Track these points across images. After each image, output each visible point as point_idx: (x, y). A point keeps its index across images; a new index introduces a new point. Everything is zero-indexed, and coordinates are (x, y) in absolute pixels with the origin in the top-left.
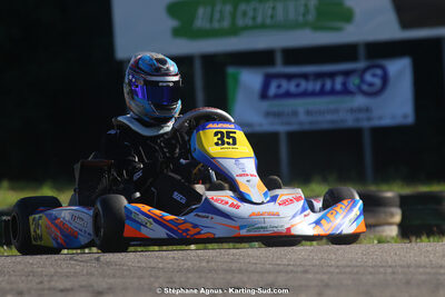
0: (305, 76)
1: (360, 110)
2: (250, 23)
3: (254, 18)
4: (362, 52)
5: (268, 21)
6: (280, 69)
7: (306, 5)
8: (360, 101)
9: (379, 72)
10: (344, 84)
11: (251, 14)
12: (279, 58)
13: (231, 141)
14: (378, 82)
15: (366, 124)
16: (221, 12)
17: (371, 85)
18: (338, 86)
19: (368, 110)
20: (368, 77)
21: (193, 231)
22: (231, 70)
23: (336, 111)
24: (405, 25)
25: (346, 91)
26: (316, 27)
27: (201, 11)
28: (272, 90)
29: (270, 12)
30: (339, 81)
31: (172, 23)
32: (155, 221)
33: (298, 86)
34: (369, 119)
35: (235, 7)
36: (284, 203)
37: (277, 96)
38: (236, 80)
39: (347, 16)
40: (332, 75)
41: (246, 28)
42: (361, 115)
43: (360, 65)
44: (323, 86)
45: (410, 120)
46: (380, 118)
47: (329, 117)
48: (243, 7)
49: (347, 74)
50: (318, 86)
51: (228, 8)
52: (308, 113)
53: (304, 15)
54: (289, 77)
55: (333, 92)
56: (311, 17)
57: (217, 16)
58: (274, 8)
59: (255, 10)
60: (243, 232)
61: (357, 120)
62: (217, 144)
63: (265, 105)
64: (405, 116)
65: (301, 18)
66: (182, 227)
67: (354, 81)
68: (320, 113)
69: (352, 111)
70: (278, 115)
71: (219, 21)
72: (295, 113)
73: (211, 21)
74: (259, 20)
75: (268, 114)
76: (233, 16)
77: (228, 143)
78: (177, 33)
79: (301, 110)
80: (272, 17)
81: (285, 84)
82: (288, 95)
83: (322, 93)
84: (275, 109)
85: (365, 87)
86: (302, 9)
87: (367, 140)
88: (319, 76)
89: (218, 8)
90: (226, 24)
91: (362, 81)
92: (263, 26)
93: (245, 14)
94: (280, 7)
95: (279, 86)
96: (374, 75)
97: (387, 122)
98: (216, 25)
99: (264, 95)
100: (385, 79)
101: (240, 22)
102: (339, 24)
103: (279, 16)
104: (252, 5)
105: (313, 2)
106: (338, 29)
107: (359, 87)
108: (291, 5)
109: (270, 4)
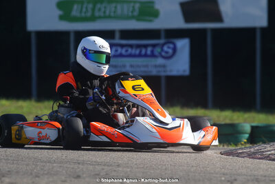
0: (131, 46)
1: (160, 66)
2: (102, 14)
3: (105, 12)
4: (163, 34)
5: (112, 14)
6: (117, 41)
7: (133, 7)
8: (160, 61)
9: (171, 46)
10: (152, 51)
11: (103, 10)
12: (117, 35)
14: (170, 51)
15: (163, 74)
16: (87, 8)
17: (167, 52)
18: (149, 52)
19: (164, 66)
20: (165, 48)
23: (147, 66)
25: (153, 55)
27: (75, 7)
29: (113, 9)
30: (149, 49)
31: (60, 12)
33: (127, 51)
34: (165, 71)
35: (94, 6)
37: (115, 56)
39: (155, 14)
40: (146, 46)
41: (100, 17)
42: (161, 69)
43: (162, 41)
44: (141, 51)
45: (187, 73)
46: (171, 71)
47: (143, 69)
48: (98, 6)
49: (154, 46)
50: (138, 52)
51: (90, 6)
52: (131, 66)
53: (132, 12)
54: (122, 46)
55: (146, 55)
56: (136, 13)
57: (84, 10)
58: (116, 7)
59: (105, 7)
61: (159, 71)
64: (184, 71)
65: (130, 14)
67: (158, 50)
68: (138, 66)
69: (156, 66)
71: (85, 13)
72: (124, 66)
73: (81, 12)
74: (108, 13)
78: (61, 18)
79: (128, 64)
80: (115, 12)
81: (120, 50)
82: (121, 55)
83: (140, 55)
85: (163, 54)
86: (131, 9)
87: (163, 82)
88: (138, 46)
89: (85, 6)
90: (89, 14)
91: (162, 50)
92: (109, 17)
93: (100, 10)
94: (119, 7)
95: (116, 51)
96: (169, 48)
97: (174, 73)
98: (83, 15)
100: (175, 50)
101: (97, 14)
102: (151, 18)
103: (119, 12)
104: (104, 5)
105: (137, 6)
106: (151, 21)
107: (160, 53)
108: (125, 6)
109: (114, 5)
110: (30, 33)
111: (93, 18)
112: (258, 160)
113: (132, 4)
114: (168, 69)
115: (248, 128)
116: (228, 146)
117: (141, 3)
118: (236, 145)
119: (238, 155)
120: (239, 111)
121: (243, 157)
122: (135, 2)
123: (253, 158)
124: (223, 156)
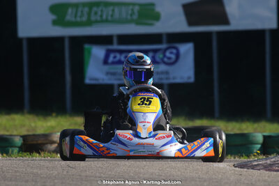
1: (162, 73)
2: (99, 19)
3: (101, 16)
4: (164, 39)
5: (110, 18)
6: (115, 47)
7: (132, 10)
8: (162, 67)
9: (174, 51)
10: (153, 58)
11: (99, 13)
12: (115, 40)
13: (148, 103)
14: (173, 57)
15: (165, 82)
16: (82, 12)
17: (169, 58)
19: (167, 73)
20: (168, 54)
21: (106, 152)
22: (87, 46)
24: (190, 23)
25: (154, 62)
26: (138, 23)
27: (70, 10)
28: (111, 59)
29: (110, 13)
30: (150, 55)
31: (53, 17)
32: (88, 145)
33: (126, 57)
34: (167, 79)
35: (90, 9)
36: (159, 138)
37: (113, 63)
38: (90, 53)
39: (157, 17)
40: (146, 52)
41: (96, 22)
42: (163, 76)
43: (163, 46)
45: (192, 80)
46: (174, 78)
48: (95, 9)
49: (155, 51)
51: (86, 9)
53: (131, 15)
54: (121, 52)
56: (135, 17)
57: (79, 14)
58: (113, 11)
59: (102, 11)
60: (132, 154)
61: (161, 79)
62: (139, 104)
63: (106, 68)
64: (189, 78)
65: (129, 17)
66: (101, 150)
67: (159, 56)
69: (158, 73)
70: (113, 74)
71: (81, 17)
73: (76, 16)
74: (104, 17)
75: (107, 73)
76: (89, 14)
77: (146, 104)
78: (55, 23)
80: (112, 16)
82: (120, 62)
84: (112, 71)
85: (166, 60)
86: (130, 12)
89: (80, 9)
90: (85, 19)
91: (165, 56)
92: (107, 21)
93: (96, 13)
94: (117, 10)
95: (115, 57)
96: (171, 53)
97: (178, 81)
98: (78, 19)
99: (106, 62)
100: (178, 56)
101: (93, 18)
103: (117, 15)
104: (100, 8)
105: (137, 8)
106: (151, 25)
107: (162, 60)
108: (124, 9)
109: (111, 8)
110: (21, 40)
111: (89, 23)
112: (275, 173)
113: (131, 7)
114: (171, 76)
115: (260, 138)
116: (240, 157)
117: (140, 5)
118: (248, 156)
119: (253, 167)
120: (248, 120)
121: (259, 170)
122: (134, 4)
123: (270, 170)
124: (237, 169)
